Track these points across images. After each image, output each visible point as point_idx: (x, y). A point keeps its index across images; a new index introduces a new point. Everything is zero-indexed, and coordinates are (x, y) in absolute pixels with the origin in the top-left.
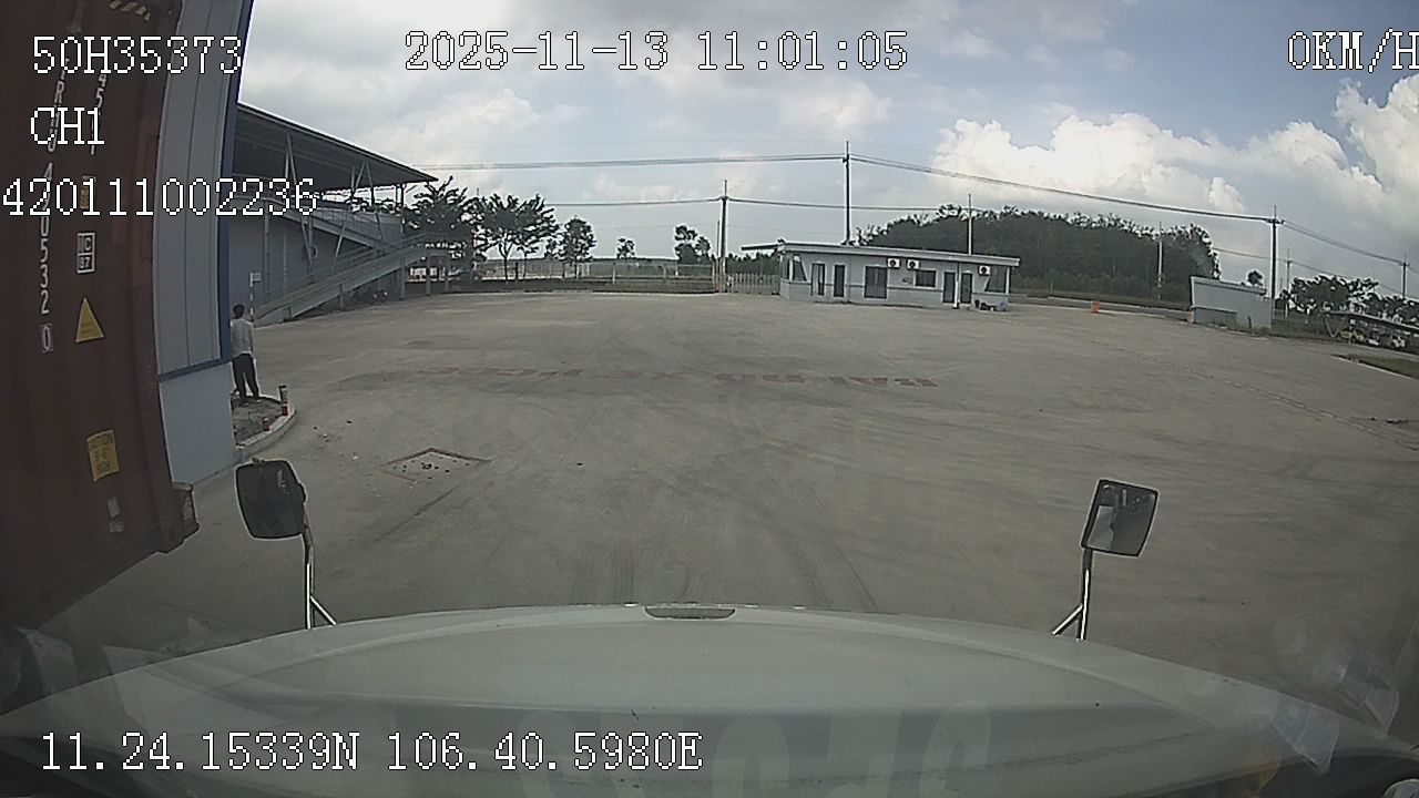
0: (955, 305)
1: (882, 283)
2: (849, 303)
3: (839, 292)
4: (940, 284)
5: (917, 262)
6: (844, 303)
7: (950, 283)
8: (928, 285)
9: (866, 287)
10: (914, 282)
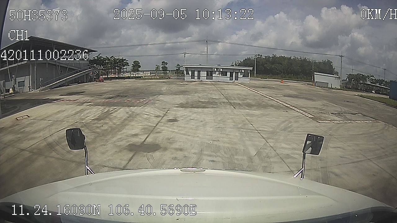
0: (233, 81)
1: (211, 75)
2: (202, 81)
3: (199, 78)
4: (228, 76)
5: (221, 69)
6: (200, 81)
7: (231, 76)
8: (225, 76)
9: (206, 76)
10: (221, 75)
